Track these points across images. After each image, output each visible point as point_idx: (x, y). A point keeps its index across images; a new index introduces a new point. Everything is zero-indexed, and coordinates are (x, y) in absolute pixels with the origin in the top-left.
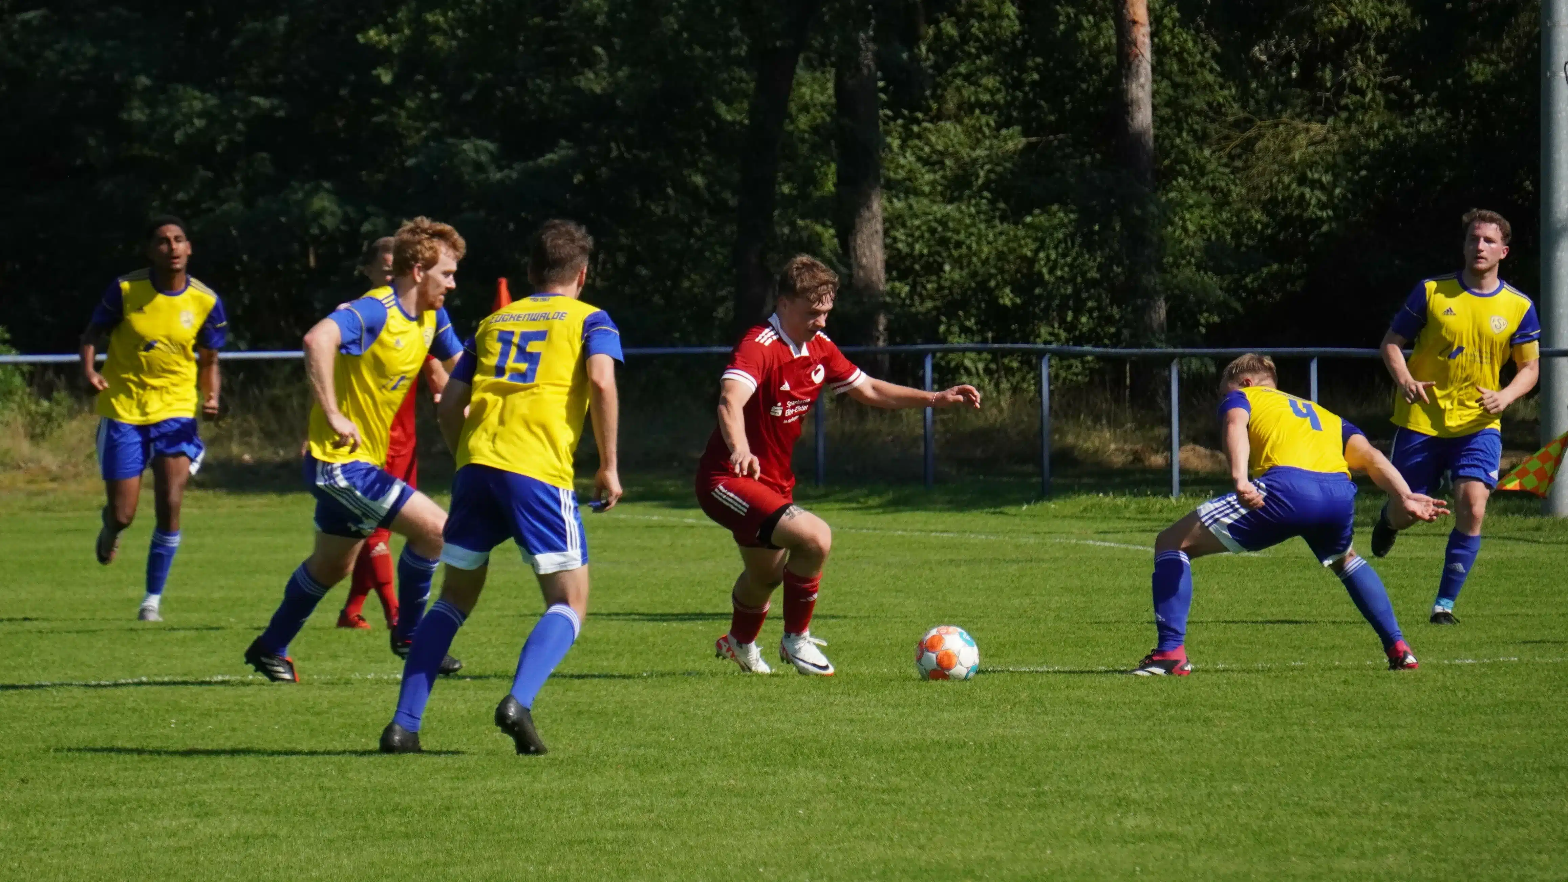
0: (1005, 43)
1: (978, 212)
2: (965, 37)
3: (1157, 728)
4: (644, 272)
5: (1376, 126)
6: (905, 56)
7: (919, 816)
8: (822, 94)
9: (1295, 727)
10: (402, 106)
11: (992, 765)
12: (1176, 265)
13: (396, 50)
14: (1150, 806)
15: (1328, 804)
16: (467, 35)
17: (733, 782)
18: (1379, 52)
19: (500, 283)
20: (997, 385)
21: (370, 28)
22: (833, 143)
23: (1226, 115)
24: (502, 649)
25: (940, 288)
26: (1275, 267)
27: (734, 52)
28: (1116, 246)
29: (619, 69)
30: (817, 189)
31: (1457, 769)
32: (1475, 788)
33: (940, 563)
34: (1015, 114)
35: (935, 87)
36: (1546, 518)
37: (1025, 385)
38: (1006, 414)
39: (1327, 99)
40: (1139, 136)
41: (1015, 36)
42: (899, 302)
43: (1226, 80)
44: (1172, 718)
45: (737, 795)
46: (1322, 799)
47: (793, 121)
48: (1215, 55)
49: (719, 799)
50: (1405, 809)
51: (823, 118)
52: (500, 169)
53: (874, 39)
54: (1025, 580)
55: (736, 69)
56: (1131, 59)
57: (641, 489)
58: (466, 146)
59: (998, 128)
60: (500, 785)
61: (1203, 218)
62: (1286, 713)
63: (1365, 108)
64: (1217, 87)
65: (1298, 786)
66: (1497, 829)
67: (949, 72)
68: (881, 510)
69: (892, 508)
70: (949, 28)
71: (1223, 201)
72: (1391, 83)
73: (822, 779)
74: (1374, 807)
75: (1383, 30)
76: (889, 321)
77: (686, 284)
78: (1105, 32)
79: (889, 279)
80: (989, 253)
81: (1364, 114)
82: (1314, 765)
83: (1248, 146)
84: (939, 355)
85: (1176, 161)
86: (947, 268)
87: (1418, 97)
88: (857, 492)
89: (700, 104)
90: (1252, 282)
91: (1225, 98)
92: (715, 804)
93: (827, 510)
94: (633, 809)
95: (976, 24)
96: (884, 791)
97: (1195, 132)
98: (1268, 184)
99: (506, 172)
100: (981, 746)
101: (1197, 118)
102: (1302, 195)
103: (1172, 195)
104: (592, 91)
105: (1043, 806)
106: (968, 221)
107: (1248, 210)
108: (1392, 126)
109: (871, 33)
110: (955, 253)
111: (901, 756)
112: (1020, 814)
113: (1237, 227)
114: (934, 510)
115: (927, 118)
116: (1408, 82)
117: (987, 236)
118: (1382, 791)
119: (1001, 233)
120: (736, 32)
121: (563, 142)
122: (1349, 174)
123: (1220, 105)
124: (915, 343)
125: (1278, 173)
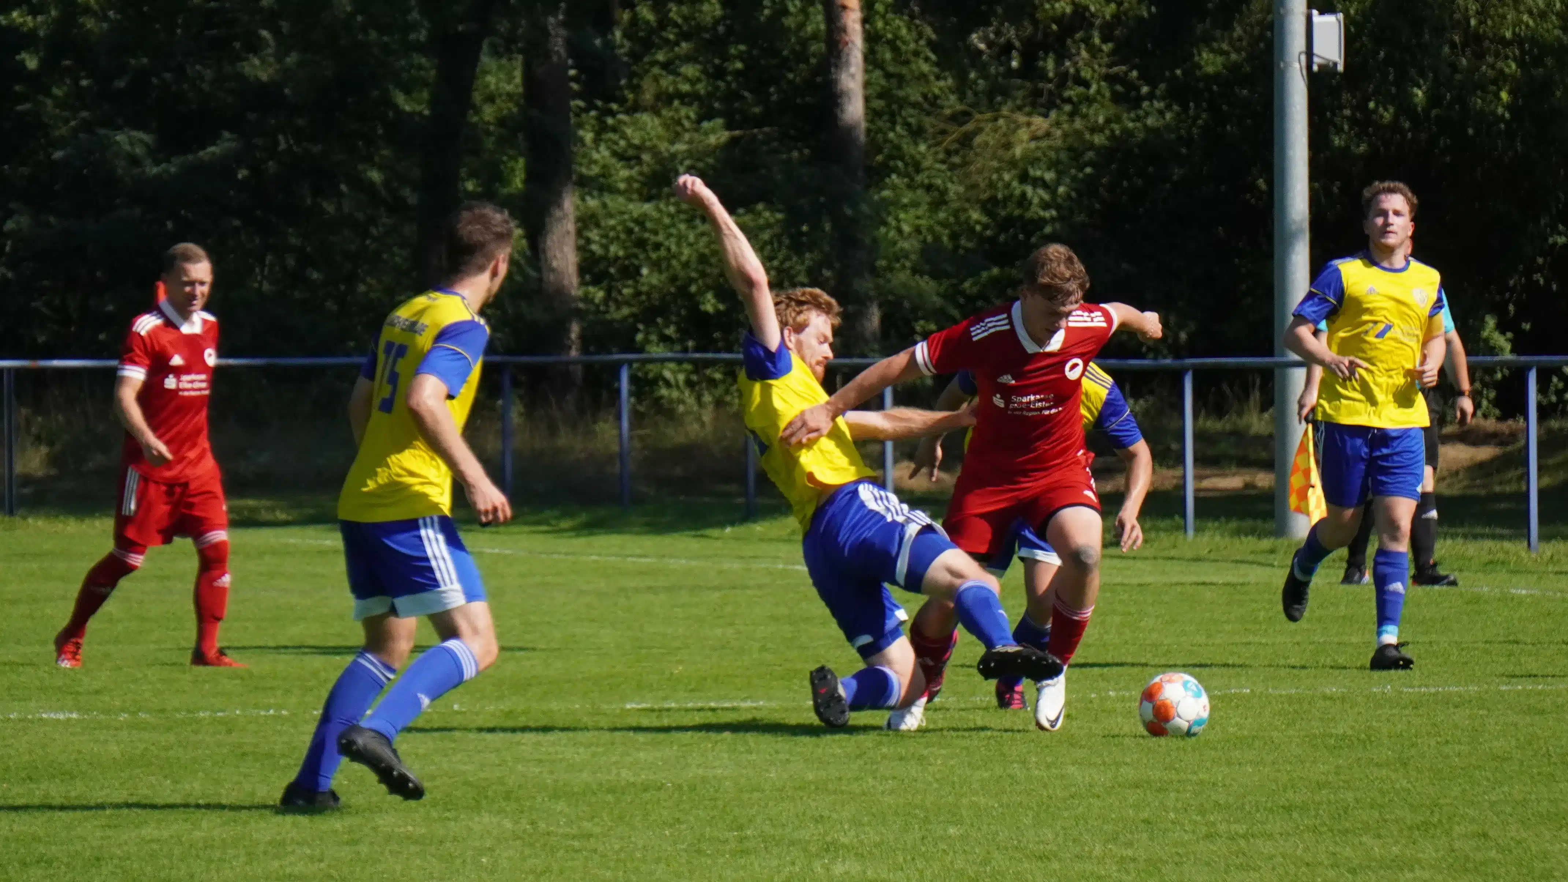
0: (706, 29)
1: (679, 211)
2: (664, 23)
3: (868, 767)
4: (315, 275)
5: (1101, 120)
6: (598, 42)
7: (612, 864)
8: (509, 83)
9: (1015, 765)
10: (49, 94)
11: (691, 808)
12: (890, 269)
13: (41, 33)
14: (860, 851)
15: (1049, 847)
16: (119, 17)
17: (410, 828)
18: (1104, 41)
19: (157, 288)
20: (699, 398)
21: (13, 9)
22: (520, 136)
23: (942, 107)
24: (158, 686)
25: (638, 294)
26: (995, 271)
27: (413, 36)
28: (827, 248)
29: (287, 54)
30: (504, 186)
31: (1186, 810)
32: (1204, 830)
33: (636, 590)
34: (717, 105)
35: (632, 75)
36: (1280, 541)
37: (728, 398)
38: (709, 428)
39: (1050, 91)
40: (850, 130)
41: (717, 22)
42: (592, 308)
43: (943, 70)
44: (884, 757)
45: (416, 842)
46: (1043, 842)
47: (477, 111)
48: (930, 44)
49: (396, 847)
50: (1130, 852)
51: (509, 109)
52: (157, 163)
53: (563, 24)
54: (729, 609)
55: (415, 55)
56: (841, 46)
57: (311, 511)
58: (120, 138)
59: (699, 121)
60: (156, 834)
61: (918, 218)
62: (1005, 749)
63: (1089, 101)
64: (932, 78)
65: (1018, 828)
66: (1226, 873)
67: (646, 59)
68: (572, 534)
69: (586, 532)
70: (646, 13)
71: (939, 201)
72: (1117, 74)
73: (508, 824)
74: (1098, 850)
75: (1108, 17)
76: (583, 330)
77: (362, 288)
78: (812, 17)
79: (583, 283)
80: (690, 256)
81: (1090, 106)
82: (1034, 805)
83: (966, 141)
84: (635, 365)
85: (891, 157)
86: (645, 271)
87: (1145, 89)
88: (548, 513)
89: (375, 93)
90: (971, 287)
91: (941, 89)
92: (390, 852)
93: (514, 533)
94: (301, 859)
95: (674, 9)
96: (574, 837)
97: (909, 125)
98: (987, 181)
99: (164, 165)
100: (680, 787)
101: (912, 111)
102: (1024, 195)
103: (886, 193)
104: (258, 80)
105: (745, 852)
106: (667, 221)
107: (965, 210)
108: (1118, 119)
109: (561, 17)
110: (654, 256)
111: (594, 799)
112: (721, 861)
113: (956, 228)
114: (631, 533)
115: (622, 109)
116: (1135, 73)
117: (687, 238)
118: (1106, 833)
119: (703, 234)
120: (415, 16)
121: (226, 134)
122: (1073, 171)
123: (936, 97)
124: (610, 353)
125: (998, 170)
